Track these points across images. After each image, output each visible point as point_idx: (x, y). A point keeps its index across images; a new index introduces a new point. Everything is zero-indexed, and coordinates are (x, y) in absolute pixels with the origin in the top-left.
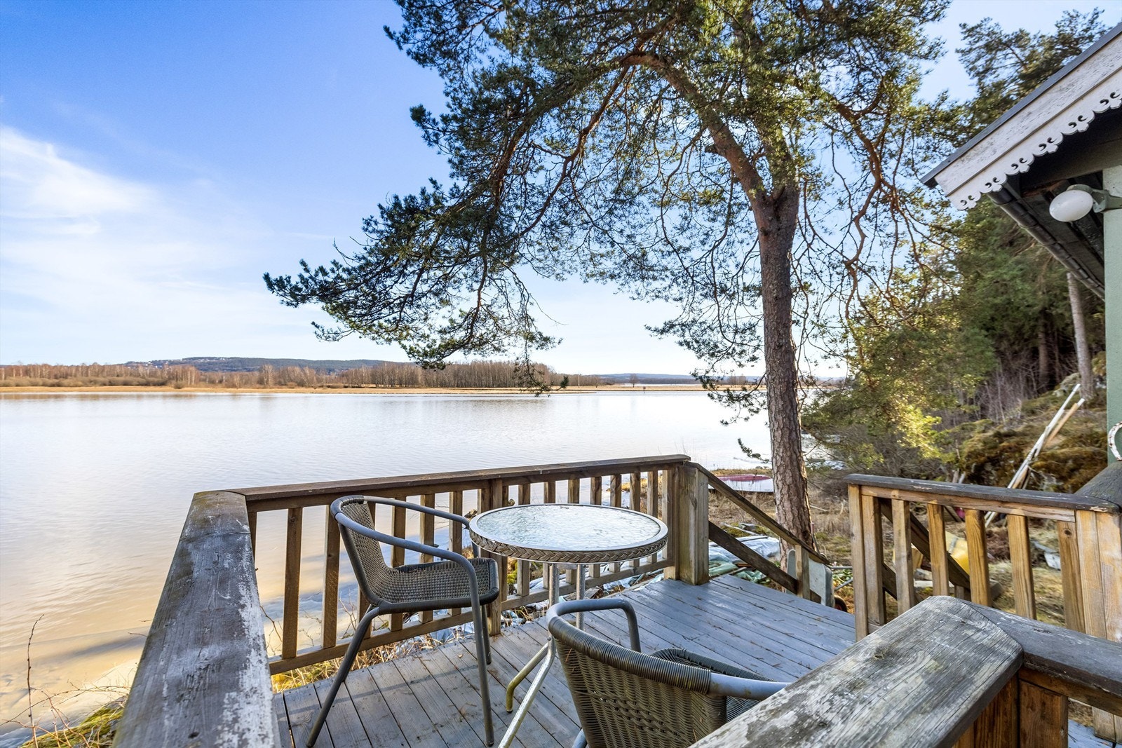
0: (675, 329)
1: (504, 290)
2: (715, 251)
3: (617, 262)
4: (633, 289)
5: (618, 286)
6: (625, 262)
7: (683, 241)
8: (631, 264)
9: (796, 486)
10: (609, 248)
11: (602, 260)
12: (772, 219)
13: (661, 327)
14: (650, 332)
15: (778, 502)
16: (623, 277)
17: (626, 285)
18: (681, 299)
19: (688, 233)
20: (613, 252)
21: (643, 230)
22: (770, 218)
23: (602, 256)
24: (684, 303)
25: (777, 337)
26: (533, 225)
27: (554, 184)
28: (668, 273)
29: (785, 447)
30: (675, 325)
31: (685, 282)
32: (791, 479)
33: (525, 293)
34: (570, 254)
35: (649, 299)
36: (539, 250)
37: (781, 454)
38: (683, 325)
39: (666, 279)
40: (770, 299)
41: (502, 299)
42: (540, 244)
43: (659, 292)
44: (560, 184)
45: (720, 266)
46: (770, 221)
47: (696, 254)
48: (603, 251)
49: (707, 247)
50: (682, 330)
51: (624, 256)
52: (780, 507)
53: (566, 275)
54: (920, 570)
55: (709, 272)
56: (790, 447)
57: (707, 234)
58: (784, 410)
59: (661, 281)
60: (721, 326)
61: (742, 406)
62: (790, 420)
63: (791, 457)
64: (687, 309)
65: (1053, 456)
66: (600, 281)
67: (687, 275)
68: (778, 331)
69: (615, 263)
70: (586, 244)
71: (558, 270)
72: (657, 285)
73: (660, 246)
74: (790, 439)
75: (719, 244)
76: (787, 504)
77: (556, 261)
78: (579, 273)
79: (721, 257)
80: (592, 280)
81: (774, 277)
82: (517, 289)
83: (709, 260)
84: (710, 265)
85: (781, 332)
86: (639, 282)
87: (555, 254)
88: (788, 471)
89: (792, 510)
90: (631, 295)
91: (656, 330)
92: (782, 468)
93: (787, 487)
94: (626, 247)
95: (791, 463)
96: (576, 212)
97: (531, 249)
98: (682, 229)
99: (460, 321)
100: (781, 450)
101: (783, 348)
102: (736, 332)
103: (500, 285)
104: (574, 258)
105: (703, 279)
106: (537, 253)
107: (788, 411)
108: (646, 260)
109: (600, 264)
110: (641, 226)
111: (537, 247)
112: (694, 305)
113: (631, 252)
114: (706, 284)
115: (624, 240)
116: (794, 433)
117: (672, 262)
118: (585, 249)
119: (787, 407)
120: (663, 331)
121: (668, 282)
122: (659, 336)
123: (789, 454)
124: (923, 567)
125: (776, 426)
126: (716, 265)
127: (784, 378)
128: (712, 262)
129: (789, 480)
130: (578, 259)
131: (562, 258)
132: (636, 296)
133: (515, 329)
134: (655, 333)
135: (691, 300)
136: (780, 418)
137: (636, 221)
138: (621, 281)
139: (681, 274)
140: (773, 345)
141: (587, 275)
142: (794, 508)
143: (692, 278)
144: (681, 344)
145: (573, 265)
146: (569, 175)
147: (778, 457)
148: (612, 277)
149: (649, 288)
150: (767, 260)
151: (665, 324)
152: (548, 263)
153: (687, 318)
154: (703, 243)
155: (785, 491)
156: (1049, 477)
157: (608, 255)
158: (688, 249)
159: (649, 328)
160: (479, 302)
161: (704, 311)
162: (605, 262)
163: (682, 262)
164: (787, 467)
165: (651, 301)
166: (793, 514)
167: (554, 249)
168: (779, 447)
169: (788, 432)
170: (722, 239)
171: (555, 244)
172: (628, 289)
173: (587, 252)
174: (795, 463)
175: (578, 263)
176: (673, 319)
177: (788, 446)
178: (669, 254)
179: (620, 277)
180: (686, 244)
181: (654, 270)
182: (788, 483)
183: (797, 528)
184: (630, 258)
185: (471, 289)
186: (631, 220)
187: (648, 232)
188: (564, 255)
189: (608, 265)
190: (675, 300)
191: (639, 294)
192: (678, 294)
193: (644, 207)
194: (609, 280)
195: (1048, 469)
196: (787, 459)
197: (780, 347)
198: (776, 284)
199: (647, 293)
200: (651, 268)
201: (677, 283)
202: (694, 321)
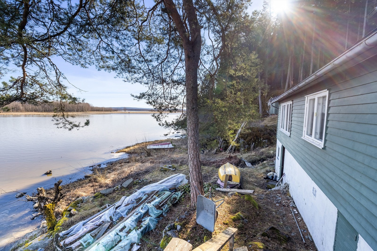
0: (145, 96)
1: (43, 68)
2: (163, 64)
3: (116, 62)
4: (125, 76)
5: (116, 74)
6: (120, 63)
7: (148, 57)
8: (123, 64)
9: (198, 165)
10: (112, 55)
11: (108, 60)
12: (191, 51)
13: (139, 95)
14: (133, 98)
15: (191, 172)
16: (119, 70)
17: (121, 74)
18: (147, 83)
19: (150, 54)
20: (113, 57)
21: (129, 49)
22: (191, 50)
23: (107, 58)
24: (149, 86)
25: (192, 104)
26: (62, 33)
27: (74, 11)
28: (141, 71)
29: (194, 150)
30: (145, 95)
31: (149, 76)
32: (196, 163)
33: (58, 71)
34: (89, 54)
35: (133, 82)
36: (68, 49)
37: (193, 153)
38: (149, 95)
39: (140, 73)
40: (190, 88)
41: (42, 74)
42: (69, 45)
43: (138, 79)
44: (78, 11)
45: (165, 71)
46: (191, 52)
47: (155, 63)
48: (107, 55)
49: (159, 61)
50: (149, 97)
51: (120, 60)
52: (192, 174)
53: (87, 65)
54: (228, 181)
55: (159, 73)
56: (196, 150)
57: (158, 56)
58: (194, 135)
59: (138, 74)
60: (164, 97)
61: (171, 128)
62: (196, 139)
63: (196, 154)
64: (151, 88)
65: (243, 134)
66: (107, 71)
67: (150, 73)
68: (193, 102)
69: (115, 63)
70: (98, 50)
71: (82, 62)
72: (136, 75)
73: (137, 58)
74: (196, 147)
75: (164, 61)
76: (194, 173)
77: (81, 57)
78: (95, 65)
79: (165, 67)
80: (103, 70)
81: (192, 78)
82: (53, 69)
83: (160, 67)
84: (160, 69)
85: (194, 102)
86: (127, 74)
87: (80, 53)
88: (195, 160)
89: (196, 174)
90: (124, 79)
91: (136, 97)
92: (193, 159)
93: (194, 166)
94: (121, 55)
95: (196, 156)
96: (91, 31)
97: (63, 47)
98: (148, 52)
99: (11, 84)
100: (193, 151)
101: (195, 109)
102: (170, 99)
103: (40, 65)
104: (92, 57)
105: (157, 75)
106: (67, 50)
107: (195, 135)
108: (131, 63)
109: (107, 62)
110: (128, 46)
111: (67, 47)
112: (153, 87)
113: (123, 58)
114: (158, 78)
115: (119, 52)
116: (198, 144)
117: (144, 66)
118: (98, 53)
119: (195, 134)
120: (140, 98)
121: (141, 75)
122: (138, 99)
123: (195, 153)
124: (229, 180)
125: (191, 142)
126: (163, 70)
127: (194, 122)
128: (161, 68)
129: (195, 163)
130: (93, 57)
131: (84, 56)
132: (126, 80)
133: (55, 92)
134: (136, 98)
135: (152, 85)
136: (192, 138)
137: (125, 43)
138: (118, 72)
139: (147, 72)
140: (190, 108)
141: (100, 66)
142: (197, 174)
143: (153, 74)
144: (147, 103)
145: (91, 60)
146: (84, 7)
147: (191, 154)
148: (114, 69)
149: (133, 77)
150: (189, 69)
151: (141, 94)
152: (76, 57)
153: (150, 92)
154: (158, 59)
155: (193, 168)
156: (242, 139)
157: (111, 58)
158: (151, 61)
159: (133, 96)
160: (24, 74)
161: (158, 90)
162: (109, 61)
163: (148, 66)
164: (195, 158)
165: (134, 83)
166: (196, 176)
167: (80, 50)
168: (192, 150)
169: (195, 144)
170: (166, 59)
171: (79, 47)
172: (122, 76)
173: (98, 54)
174: (198, 156)
175: (94, 59)
176: (144, 92)
177: (195, 149)
178: (142, 61)
179: (117, 69)
180: (150, 58)
181: (135, 69)
182: (195, 164)
183: (198, 181)
184: (123, 61)
185: (17, 65)
186: (123, 42)
187: (131, 50)
188: (85, 54)
189: (111, 63)
190: (145, 83)
191: (128, 79)
192: (147, 81)
193: (129, 37)
194: (112, 70)
195: (242, 137)
196: (195, 155)
197: (193, 109)
198: (193, 81)
199: (132, 80)
200: (133, 67)
201: (145, 76)
202: (153, 94)
